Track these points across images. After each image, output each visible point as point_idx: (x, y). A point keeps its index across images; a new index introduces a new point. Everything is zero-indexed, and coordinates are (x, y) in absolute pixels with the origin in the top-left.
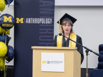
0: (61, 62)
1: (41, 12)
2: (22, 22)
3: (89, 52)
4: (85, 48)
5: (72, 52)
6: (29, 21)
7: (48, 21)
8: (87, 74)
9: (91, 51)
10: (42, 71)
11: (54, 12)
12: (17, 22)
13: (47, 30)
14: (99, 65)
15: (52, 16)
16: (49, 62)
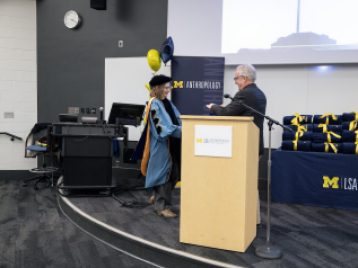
0: (228, 141)
1: (206, 74)
2: (182, 87)
3: (274, 126)
4: (267, 118)
5: (245, 125)
6: (190, 85)
7: (215, 85)
8: (270, 161)
9: (278, 124)
10: (196, 154)
11: (223, 73)
12: (175, 86)
13: (214, 96)
14: (283, 144)
15: (221, 78)
16: (207, 141)
